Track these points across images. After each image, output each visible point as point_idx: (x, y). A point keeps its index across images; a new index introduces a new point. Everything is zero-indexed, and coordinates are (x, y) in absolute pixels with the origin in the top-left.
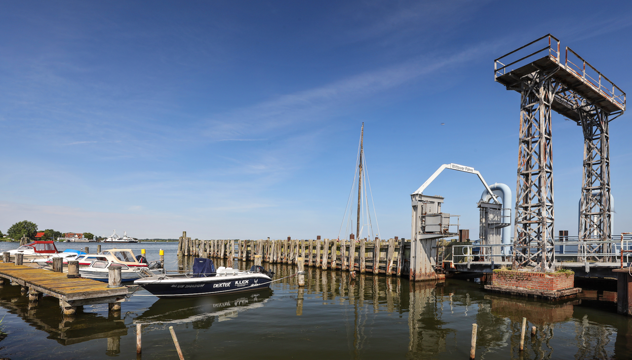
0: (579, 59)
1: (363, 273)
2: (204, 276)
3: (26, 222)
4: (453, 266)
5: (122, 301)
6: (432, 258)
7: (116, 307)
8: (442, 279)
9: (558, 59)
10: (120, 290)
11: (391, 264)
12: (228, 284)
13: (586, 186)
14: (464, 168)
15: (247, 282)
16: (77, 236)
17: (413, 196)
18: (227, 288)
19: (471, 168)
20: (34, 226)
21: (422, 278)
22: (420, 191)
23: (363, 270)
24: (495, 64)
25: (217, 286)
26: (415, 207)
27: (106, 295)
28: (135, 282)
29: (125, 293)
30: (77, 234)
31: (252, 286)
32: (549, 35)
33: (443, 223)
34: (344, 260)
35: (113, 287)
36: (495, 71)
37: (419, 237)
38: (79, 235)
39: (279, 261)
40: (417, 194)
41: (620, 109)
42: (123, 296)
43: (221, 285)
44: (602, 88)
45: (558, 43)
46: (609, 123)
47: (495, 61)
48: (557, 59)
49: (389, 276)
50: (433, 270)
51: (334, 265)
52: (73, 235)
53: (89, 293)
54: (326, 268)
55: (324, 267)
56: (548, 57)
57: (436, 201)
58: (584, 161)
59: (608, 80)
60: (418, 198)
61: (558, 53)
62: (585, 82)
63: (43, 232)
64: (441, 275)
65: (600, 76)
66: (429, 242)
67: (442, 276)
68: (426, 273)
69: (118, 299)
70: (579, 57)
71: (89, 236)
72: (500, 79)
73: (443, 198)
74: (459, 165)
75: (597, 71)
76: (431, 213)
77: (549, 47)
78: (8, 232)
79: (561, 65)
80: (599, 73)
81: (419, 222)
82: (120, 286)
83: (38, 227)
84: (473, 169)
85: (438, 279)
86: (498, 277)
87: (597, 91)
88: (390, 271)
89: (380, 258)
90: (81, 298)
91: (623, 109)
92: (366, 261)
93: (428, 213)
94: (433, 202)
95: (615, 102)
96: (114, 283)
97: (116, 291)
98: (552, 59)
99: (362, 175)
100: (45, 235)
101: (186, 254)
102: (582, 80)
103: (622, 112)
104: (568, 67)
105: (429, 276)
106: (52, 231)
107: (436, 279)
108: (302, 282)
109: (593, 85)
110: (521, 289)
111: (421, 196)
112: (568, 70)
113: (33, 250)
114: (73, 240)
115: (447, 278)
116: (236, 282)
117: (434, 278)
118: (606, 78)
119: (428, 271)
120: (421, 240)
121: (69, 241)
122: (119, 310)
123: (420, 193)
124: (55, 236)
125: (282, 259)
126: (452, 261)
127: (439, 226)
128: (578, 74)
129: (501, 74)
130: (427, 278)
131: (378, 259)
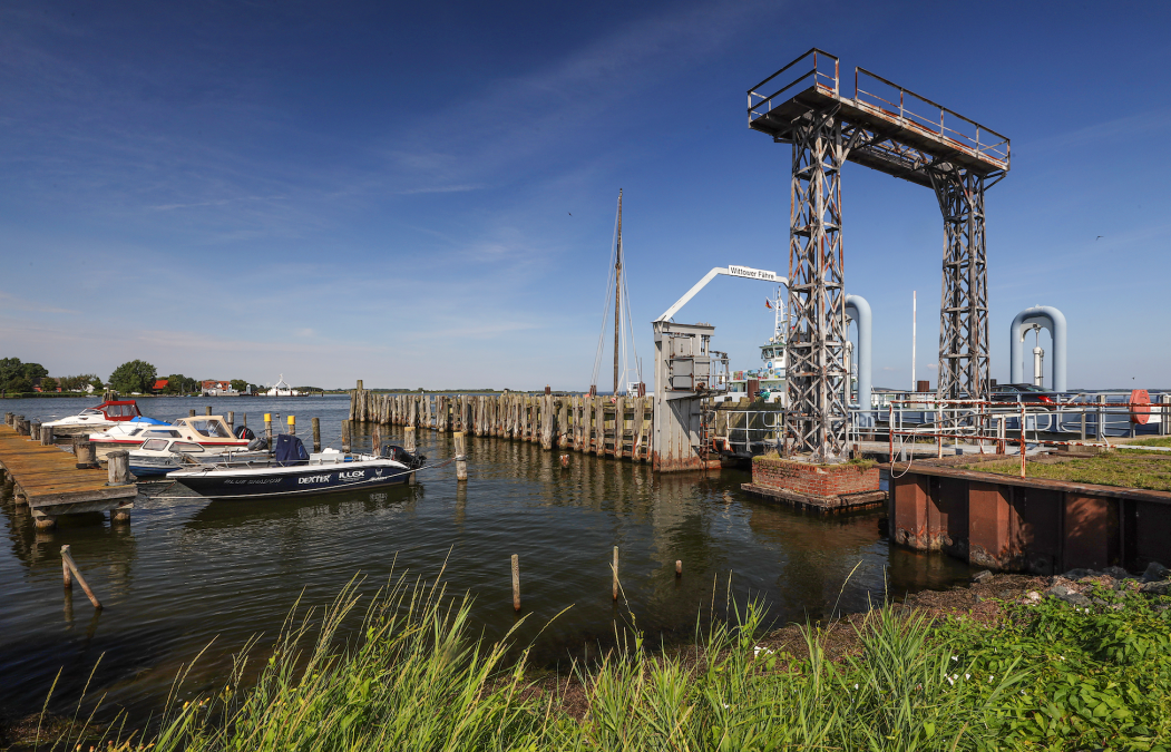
0: (890, 86)
1: (601, 457)
2: (279, 466)
3: (137, 363)
4: (728, 446)
5: (130, 506)
6: (692, 433)
7: (120, 516)
8: (714, 469)
9: (836, 91)
10: (123, 490)
11: (639, 442)
12: (327, 478)
13: (947, 306)
14: (757, 273)
15: (361, 473)
16: (220, 385)
17: (655, 324)
18: (325, 484)
19: (769, 273)
20: (151, 369)
21: (674, 468)
22: (668, 315)
23: (600, 452)
24: (750, 99)
25: (305, 480)
26: (659, 344)
27: (99, 497)
28: (168, 475)
29: (132, 494)
30: (221, 382)
31: (373, 479)
32: (813, 50)
33: (695, 374)
34: (576, 434)
35: (113, 485)
36: (749, 110)
37: (666, 396)
38: (225, 385)
39: (493, 432)
40: (660, 322)
41: (998, 169)
42: (130, 499)
43: (312, 479)
44: (946, 133)
45: (837, 62)
46: (985, 193)
47: (749, 92)
48: (833, 90)
49: (635, 463)
50: (694, 454)
51: (563, 441)
52: (213, 384)
53: (69, 496)
54: (549, 447)
55: (546, 444)
56: (813, 88)
57: (699, 333)
58: (944, 262)
59: (963, 118)
60: (660, 328)
61: (837, 80)
62: (905, 126)
63: (166, 379)
64: (711, 463)
65: (942, 113)
66: (685, 405)
67: (713, 463)
68: (680, 459)
69: (122, 504)
70: (888, 83)
71: (240, 385)
72: (757, 125)
73: (712, 328)
74: (744, 269)
75: (936, 105)
76: (683, 354)
77: (814, 71)
78: (111, 381)
79: (843, 100)
80: (940, 107)
81: (667, 370)
82: (125, 483)
83: (157, 371)
84: (774, 274)
85: (707, 469)
86: (759, 471)
87: (936, 139)
88: (636, 453)
89: (625, 431)
90: (55, 502)
91: (1005, 168)
92: (606, 436)
93: (678, 354)
94: (693, 336)
95: (982, 156)
96: (116, 478)
97: (116, 491)
98: (822, 91)
99: (621, 281)
100: (168, 385)
101: (362, 419)
102: (898, 123)
103: (1003, 173)
104: (861, 102)
105: (687, 464)
106: (180, 377)
107: (701, 470)
108: (461, 475)
109: (926, 129)
110: (786, 491)
111: (667, 324)
112: (861, 108)
113: (102, 416)
114: (214, 391)
115: (724, 467)
116: (341, 475)
117: (697, 466)
118: (959, 116)
119: (685, 455)
120: (669, 402)
121: (207, 395)
122: (127, 522)
123: (666, 320)
124: (186, 385)
125: (496, 429)
126: (727, 439)
127: (690, 379)
128: (888, 113)
129: (758, 114)
130: (684, 467)
131: (621, 433)
